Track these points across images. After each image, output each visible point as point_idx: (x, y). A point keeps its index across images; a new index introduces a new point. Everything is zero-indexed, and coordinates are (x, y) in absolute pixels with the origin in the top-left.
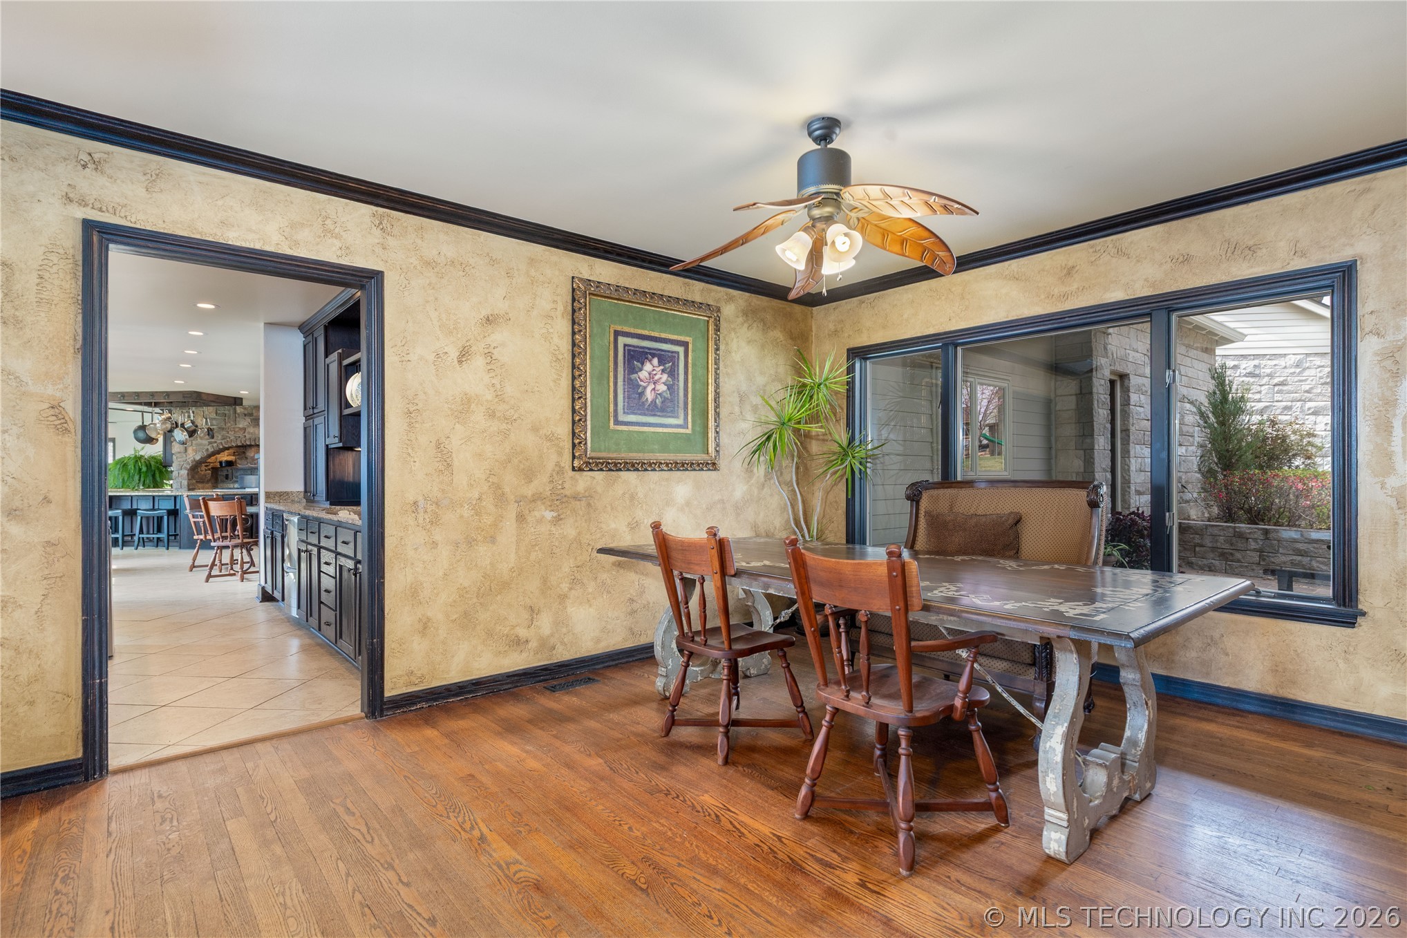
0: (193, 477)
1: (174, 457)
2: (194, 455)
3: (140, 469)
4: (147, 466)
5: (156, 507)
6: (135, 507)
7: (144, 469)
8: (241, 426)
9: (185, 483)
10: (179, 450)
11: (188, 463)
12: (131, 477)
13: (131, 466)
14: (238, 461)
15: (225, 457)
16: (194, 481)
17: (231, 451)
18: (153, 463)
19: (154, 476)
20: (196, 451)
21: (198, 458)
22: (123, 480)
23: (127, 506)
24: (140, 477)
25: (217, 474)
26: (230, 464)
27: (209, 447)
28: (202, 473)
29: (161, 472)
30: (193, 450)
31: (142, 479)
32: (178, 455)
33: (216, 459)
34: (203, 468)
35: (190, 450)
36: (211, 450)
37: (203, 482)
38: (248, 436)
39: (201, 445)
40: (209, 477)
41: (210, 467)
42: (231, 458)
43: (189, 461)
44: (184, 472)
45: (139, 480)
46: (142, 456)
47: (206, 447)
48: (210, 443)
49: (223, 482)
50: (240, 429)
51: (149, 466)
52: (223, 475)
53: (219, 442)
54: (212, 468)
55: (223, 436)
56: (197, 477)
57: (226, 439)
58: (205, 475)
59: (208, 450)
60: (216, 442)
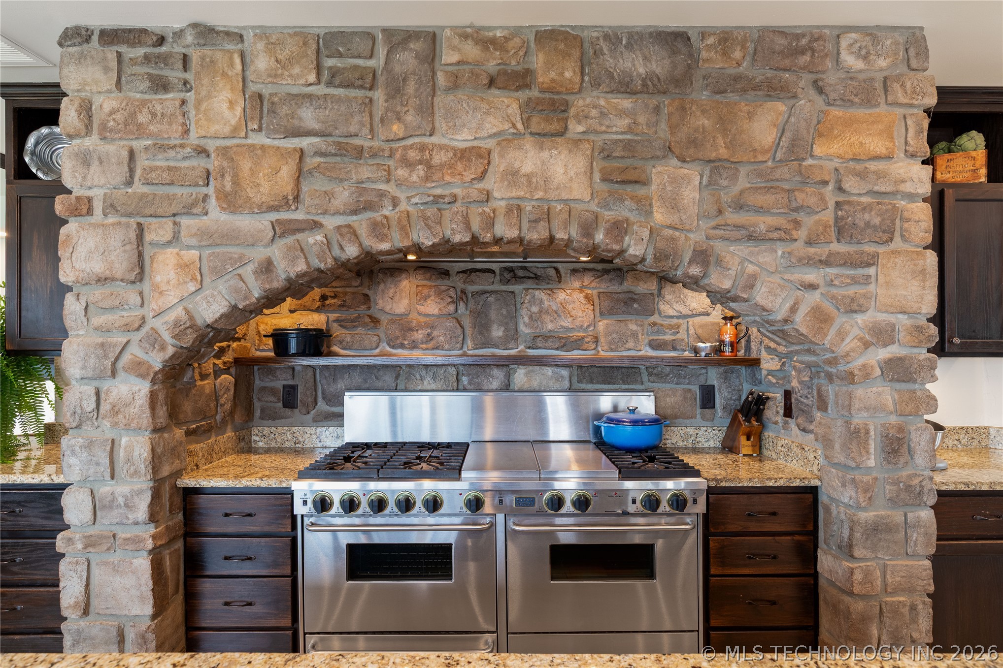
1: (72, 306)
8: (463, 139)
10: (98, 267)
11: (154, 341)
25: (250, 385)
26: (306, 341)
27: (277, 252)
30: (183, 267)
32: (97, 294)
34: (209, 365)
38: (501, 194)
39: (231, 237)
40: (226, 399)
41: (228, 357)
43: (163, 327)
47: (259, 253)
49: (270, 416)
50: (464, 155)
52: (273, 391)
53: (331, 222)
54: (237, 361)
55: (360, 188)
56: (187, 407)
57: (369, 206)
58: (216, 395)
59: (267, 267)
60: (316, 225)
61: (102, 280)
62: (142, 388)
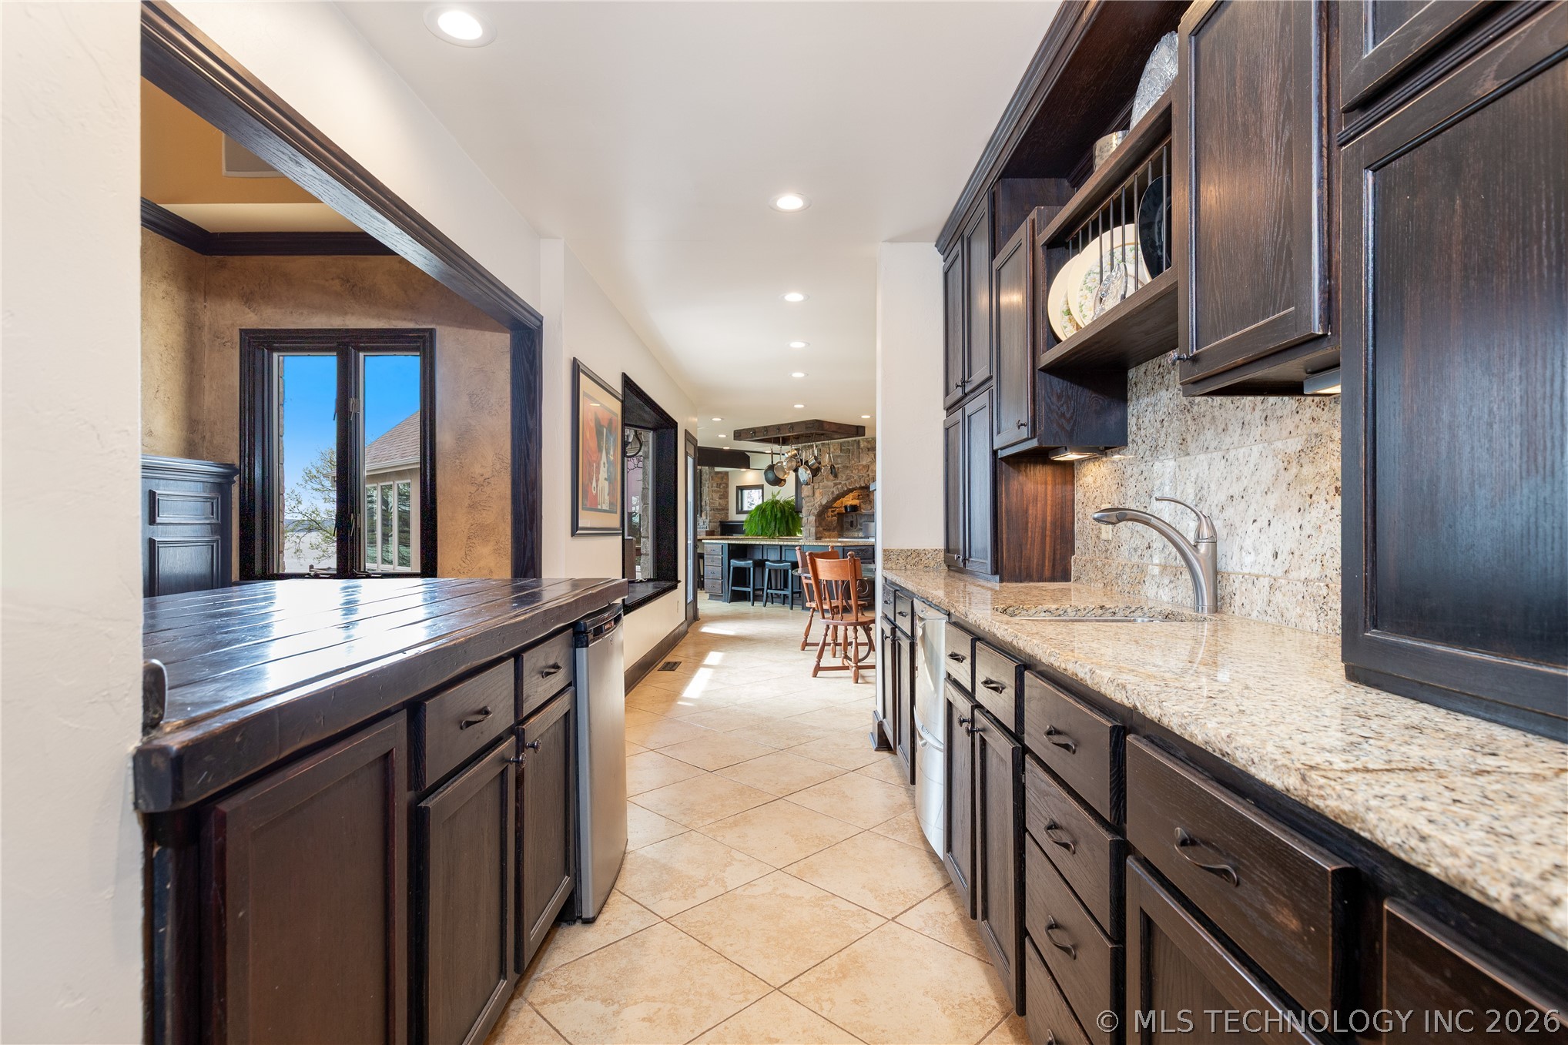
0: (820, 524)
1: (804, 502)
2: (821, 499)
3: (776, 515)
4: (781, 512)
5: (783, 559)
6: (765, 558)
7: (779, 515)
8: (864, 463)
9: (813, 530)
10: (808, 494)
11: (816, 508)
12: (768, 524)
13: (768, 512)
14: (863, 506)
15: (850, 500)
16: (821, 529)
17: (855, 493)
18: (786, 509)
19: (787, 522)
20: (822, 494)
21: (824, 502)
22: (762, 526)
23: (758, 556)
24: (776, 524)
25: (842, 520)
26: (854, 508)
27: (834, 489)
28: (829, 519)
29: (793, 518)
30: (819, 493)
31: (777, 526)
32: (807, 499)
33: (842, 503)
34: (830, 514)
35: (817, 494)
36: (836, 493)
37: (829, 530)
39: (826, 487)
40: (835, 524)
41: (836, 513)
42: (856, 502)
43: (817, 505)
44: (812, 518)
45: (775, 527)
46: (778, 502)
47: (832, 490)
48: (835, 485)
49: (848, 530)
50: (864, 466)
51: (783, 512)
52: (848, 522)
53: (843, 482)
54: (838, 514)
55: (847, 476)
56: (824, 523)
57: (848, 479)
58: (831, 522)
59: (833, 492)
60: (840, 483)
61: (808, 496)
62: (814, 518)
